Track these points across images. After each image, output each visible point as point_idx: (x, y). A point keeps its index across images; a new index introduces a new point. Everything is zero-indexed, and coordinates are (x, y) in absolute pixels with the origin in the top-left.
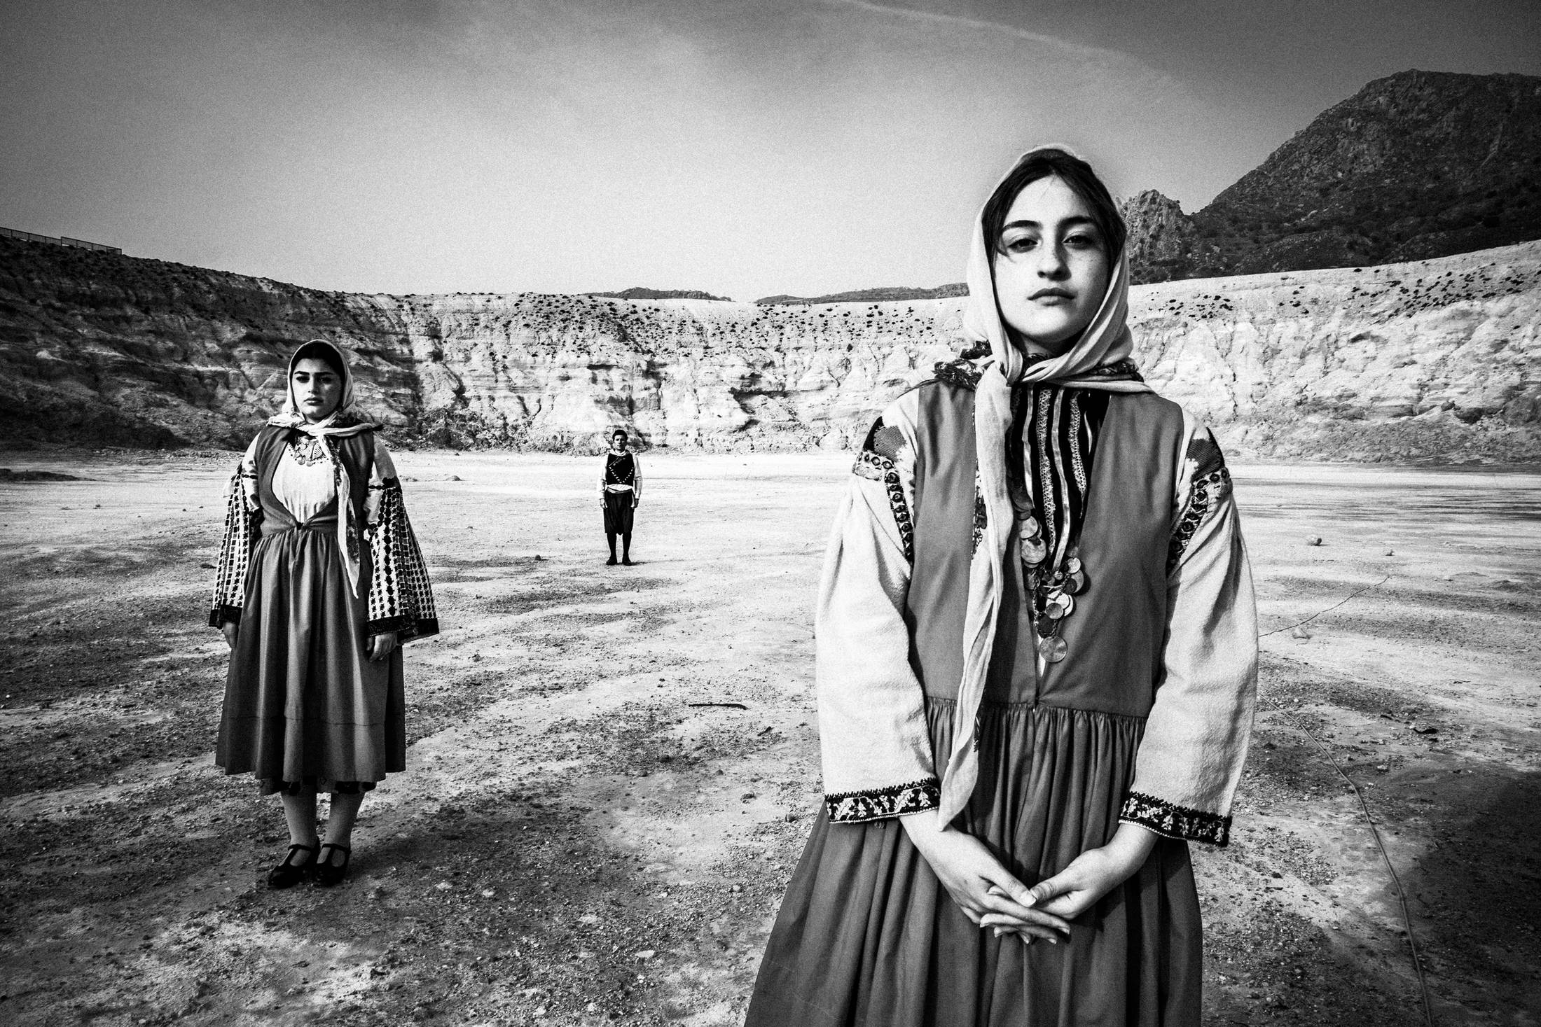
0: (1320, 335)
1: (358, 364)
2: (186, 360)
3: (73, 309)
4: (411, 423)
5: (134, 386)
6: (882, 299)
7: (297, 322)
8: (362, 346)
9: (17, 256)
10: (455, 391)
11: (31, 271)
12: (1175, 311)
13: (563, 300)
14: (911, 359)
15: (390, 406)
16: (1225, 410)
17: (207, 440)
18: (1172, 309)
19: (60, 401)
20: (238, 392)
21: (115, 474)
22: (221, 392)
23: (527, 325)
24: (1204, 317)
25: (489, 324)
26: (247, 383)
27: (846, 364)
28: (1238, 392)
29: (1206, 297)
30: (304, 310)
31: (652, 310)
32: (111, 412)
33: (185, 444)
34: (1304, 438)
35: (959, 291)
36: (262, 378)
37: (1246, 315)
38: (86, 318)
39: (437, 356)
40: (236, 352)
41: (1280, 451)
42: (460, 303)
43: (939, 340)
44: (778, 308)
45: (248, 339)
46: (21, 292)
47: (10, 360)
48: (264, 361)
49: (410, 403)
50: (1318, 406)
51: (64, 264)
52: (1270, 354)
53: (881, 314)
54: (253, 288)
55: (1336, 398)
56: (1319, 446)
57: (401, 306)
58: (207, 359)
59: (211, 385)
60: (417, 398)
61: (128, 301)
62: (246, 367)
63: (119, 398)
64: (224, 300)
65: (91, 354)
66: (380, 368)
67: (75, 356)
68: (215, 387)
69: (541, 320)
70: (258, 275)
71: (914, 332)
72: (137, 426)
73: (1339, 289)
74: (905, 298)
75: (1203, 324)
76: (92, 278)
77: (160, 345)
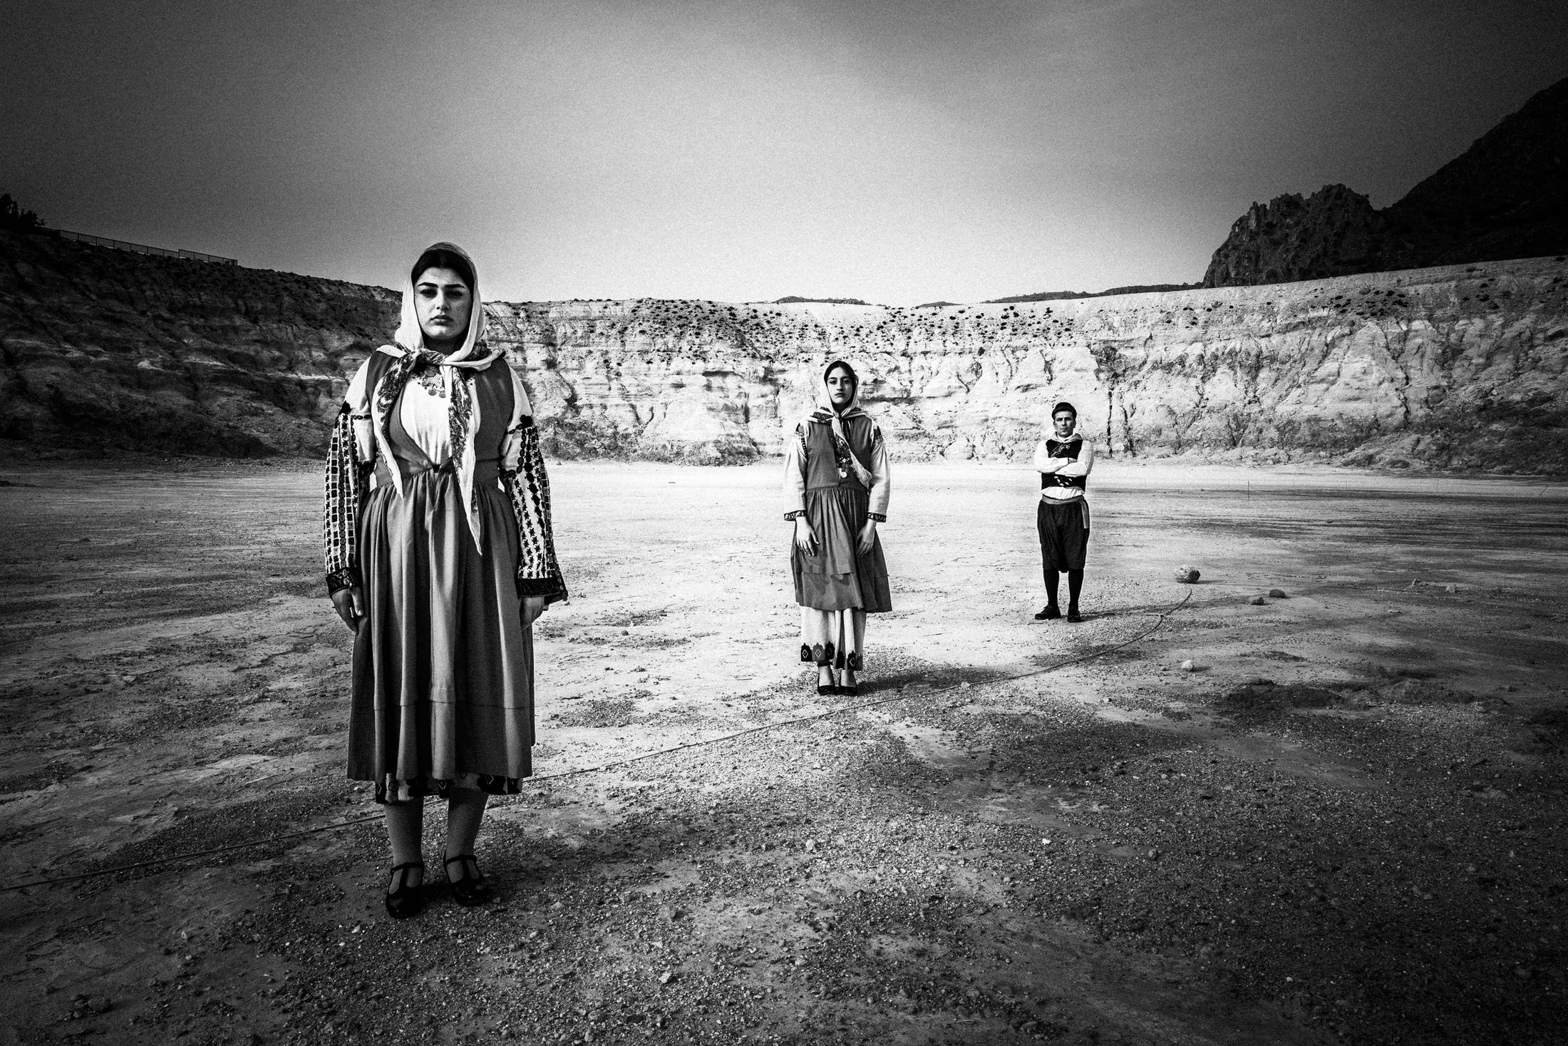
0: (1509, 333)
2: (290, 369)
3: (182, 320)
5: (231, 395)
9: (133, 269)
10: (566, 400)
11: (144, 284)
12: (1340, 309)
13: (682, 306)
14: (1047, 362)
16: (1396, 416)
17: (297, 449)
18: (1338, 306)
19: (153, 410)
22: (323, 400)
23: (643, 332)
24: (1373, 314)
25: (605, 331)
27: (977, 369)
28: (1412, 397)
29: (1377, 293)
31: (774, 315)
32: (207, 422)
33: (273, 453)
34: (1486, 447)
37: (1423, 313)
38: (194, 328)
39: (551, 364)
40: (342, 361)
41: (1455, 462)
42: (577, 310)
43: (1078, 342)
45: (356, 347)
46: (132, 304)
47: (110, 370)
50: (1505, 411)
51: (179, 276)
52: (1450, 355)
53: (1016, 315)
54: (366, 296)
55: (1527, 402)
56: (1502, 457)
57: (517, 314)
58: (312, 368)
59: (313, 393)
61: (238, 311)
63: (215, 406)
64: (334, 308)
65: (193, 364)
67: (176, 366)
68: (317, 396)
69: (658, 326)
70: (372, 284)
71: (1051, 334)
72: (227, 435)
73: (1535, 282)
75: (1372, 323)
76: (202, 288)
77: (266, 354)
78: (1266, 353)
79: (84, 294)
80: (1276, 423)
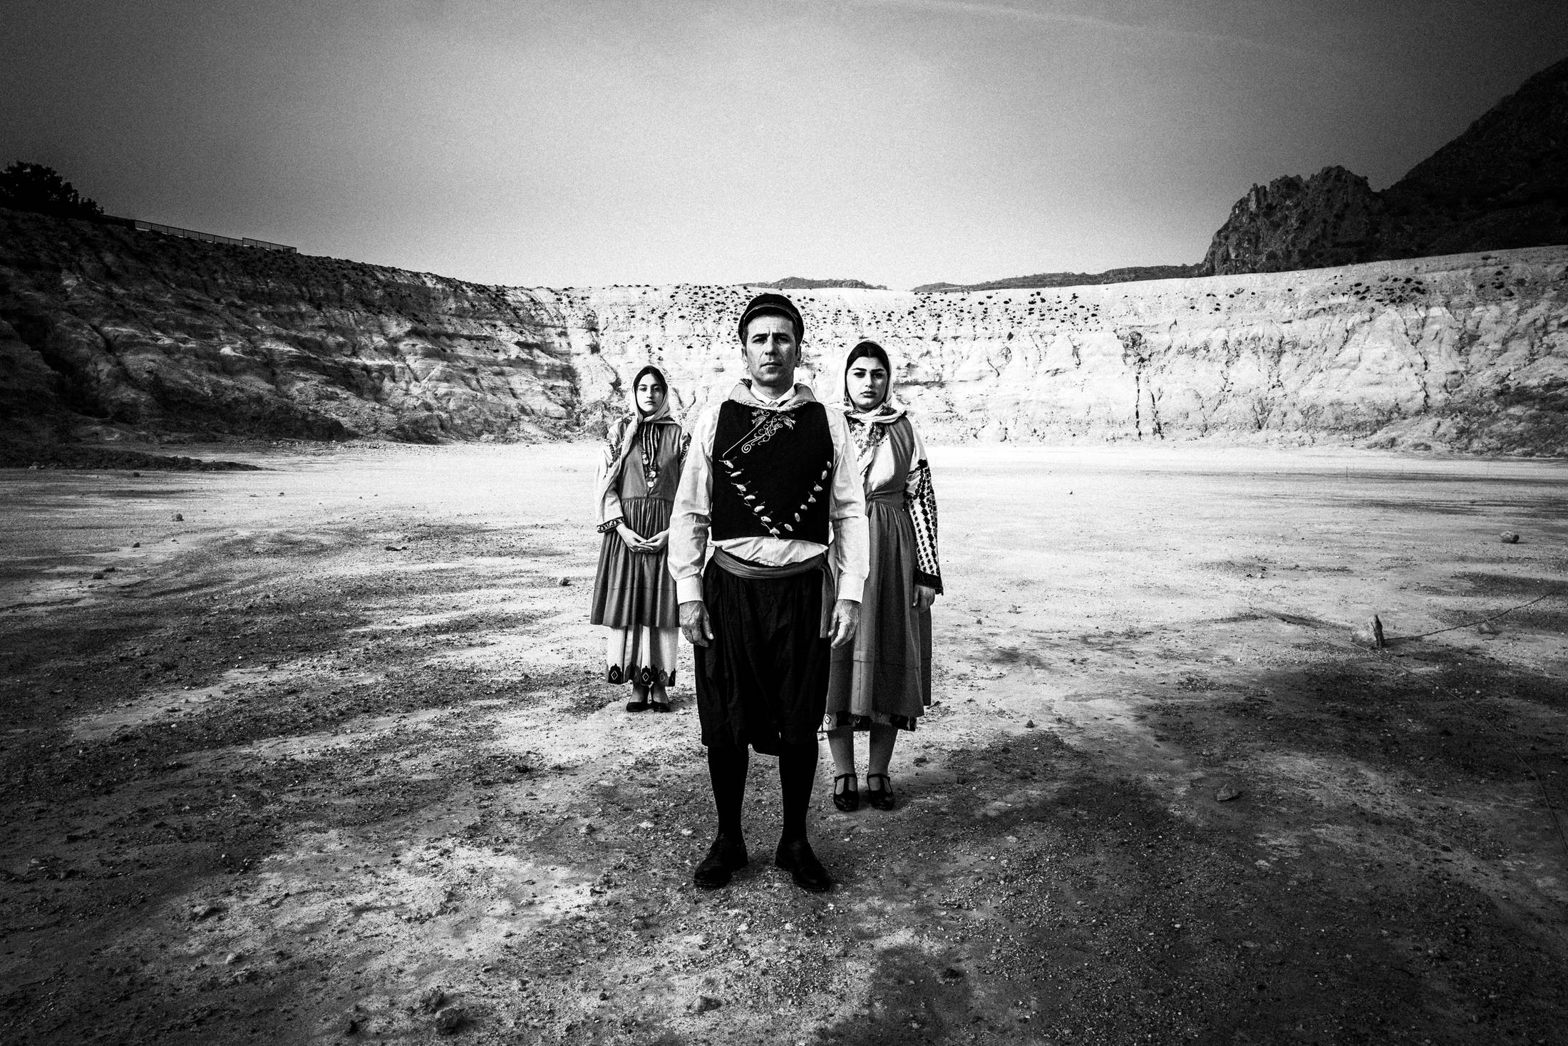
0: (1525, 320)
1: (518, 357)
2: (355, 354)
3: (253, 306)
4: (569, 415)
5: (307, 380)
6: (1044, 286)
7: (460, 316)
8: (522, 339)
9: (204, 257)
10: (612, 384)
11: (216, 271)
12: (1360, 296)
13: (717, 291)
14: (1075, 347)
15: (549, 399)
16: (1416, 401)
17: (375, 432)
18: (1357, 293)
19: (241, 395)
20: (403, 385)
21: (291, 464)
22: (387, 384)
23: (682, 317)
24: (1393, 301)
25: (645, 317)
26: (412, 376)
27: (1007, 354)
28: (1431, 382)
29: (1395, 280)
30: (466, 304)
31: (807, 300)
32: (287, 405)
33: (353, 436)
34: (1505, 430)
35: (1126, 276)
36: (427, 371)
37: (1441, 299)
38: (265, 315)
39: (595, 349)
40: (401, 346)
41: (1476, 445)
42: (617, 295)
43: (1105, 327)
44: (936, 296)
45: (413, 333)
46: (207, 292)
47: (197, 356)
48: (428, 354)
49: (568, 396)
50: (1522, 395)
51: (245, 264)
52: (1467, 341)
53: (1043, 300)
54: (418, 283)
55: (1543, 388)
56: (1521, 440)
57: (559, 300)
58: (374, 353)
59: (378, 378)
60: (575, 391)
61: (302, 298)
62: (410, 360)
63: (293, 391)
64: (390, 294)
65: (269, 350)
66: (539, 361)
67: (254, 352)
68: (382, 381)
69: (696, 311)
70: (423, 271)
71: (1078, 320)
72: (310, 419)
73: (1548, 270)
74: (1070, 284)
75: (1391, 310)
76: (270, 276)
77: (331, 340)
78: (1287, 339)
79: (164, 283)
80: (1300, 406)
